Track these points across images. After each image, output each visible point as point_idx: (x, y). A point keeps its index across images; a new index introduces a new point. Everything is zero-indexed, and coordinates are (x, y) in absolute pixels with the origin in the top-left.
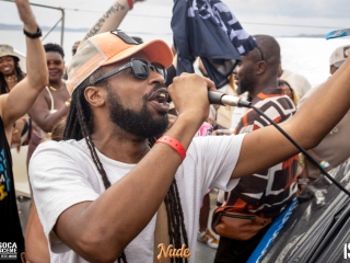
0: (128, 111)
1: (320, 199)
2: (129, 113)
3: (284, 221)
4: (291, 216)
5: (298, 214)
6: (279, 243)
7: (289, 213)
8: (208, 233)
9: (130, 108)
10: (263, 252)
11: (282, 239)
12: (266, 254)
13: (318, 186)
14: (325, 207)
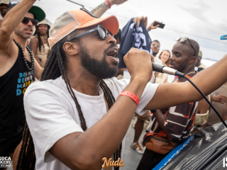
0: (94, 59)
1: (208, 138)
2: (94, 61)
3: (184, 146)
4: (189, 144)
5: (193, 143)
6: (180, 157)
7: (188, 142)
8: (138, 144)
9: (95, 58)
10: (169, 160)
11: (182, 155)
12: (171, 161)
13: (207, 131)
14: (210, 143)
